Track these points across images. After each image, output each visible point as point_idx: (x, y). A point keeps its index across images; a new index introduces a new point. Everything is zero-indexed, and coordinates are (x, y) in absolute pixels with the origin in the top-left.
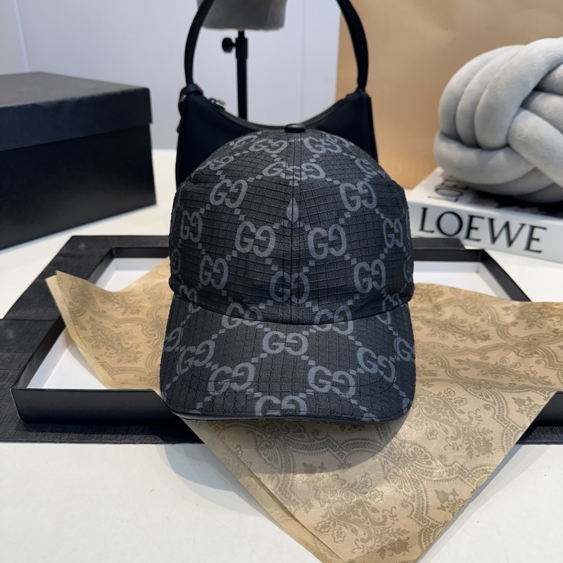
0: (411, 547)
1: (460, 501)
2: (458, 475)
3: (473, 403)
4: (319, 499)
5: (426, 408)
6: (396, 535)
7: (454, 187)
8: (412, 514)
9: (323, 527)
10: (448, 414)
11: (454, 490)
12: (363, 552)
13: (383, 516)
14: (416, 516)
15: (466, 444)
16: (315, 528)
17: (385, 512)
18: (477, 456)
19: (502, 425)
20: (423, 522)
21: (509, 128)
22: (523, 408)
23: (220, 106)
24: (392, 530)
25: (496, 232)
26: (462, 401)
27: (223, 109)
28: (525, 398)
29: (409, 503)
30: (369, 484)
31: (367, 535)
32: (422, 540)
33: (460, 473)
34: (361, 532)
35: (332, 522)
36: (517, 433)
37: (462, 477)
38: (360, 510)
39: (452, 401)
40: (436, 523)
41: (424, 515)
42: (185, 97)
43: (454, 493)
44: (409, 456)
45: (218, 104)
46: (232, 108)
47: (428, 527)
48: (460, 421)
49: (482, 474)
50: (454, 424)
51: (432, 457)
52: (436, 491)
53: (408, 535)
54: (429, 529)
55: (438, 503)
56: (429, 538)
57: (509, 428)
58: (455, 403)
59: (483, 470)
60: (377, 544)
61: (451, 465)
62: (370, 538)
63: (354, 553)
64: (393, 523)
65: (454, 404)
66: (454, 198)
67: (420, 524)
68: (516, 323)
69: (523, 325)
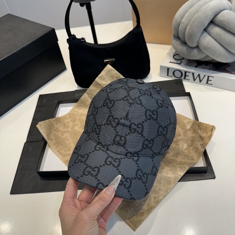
0: (144, 214)
1: (160, 199)
14: (147, 204)
18: (166, 185)
19: (174, 176)
22: (182, 170)
25: (195, 78)
28: (183, 167)
32: (148, 212)
34: (132, 209)
40: (152, 207)
41: (149, 204)
43: (158, 197)
47: (150, 208)
50: (160, 176)
52: (153, 196)
53: (144, 210)
55: (154, 200)
56: (150, 212)
61: (158, 189)
66: (180, 61)
67: (148, 207)
68: (190, 129)
69: (192, 131)
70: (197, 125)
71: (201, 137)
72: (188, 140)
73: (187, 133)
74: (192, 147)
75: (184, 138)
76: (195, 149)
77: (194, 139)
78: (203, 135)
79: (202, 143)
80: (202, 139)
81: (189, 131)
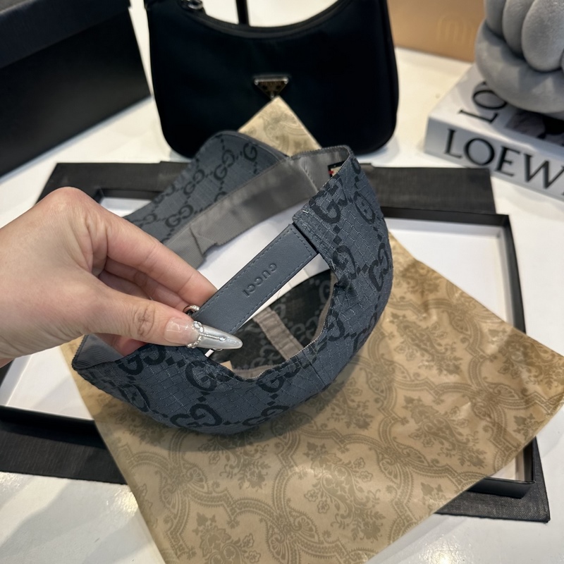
4: (203, 549)
5: (327, 479)
10: (347, 489)
15: (354, 525)
18: (361, 539)
19: (397, 513)
22: (428, 497)
25: (532, 171)
26: (367, 477)
28: (435, 486)
30: (251, 545)
33: (338, 553)
37: (339, 557)
39: (358, 475)
44: (295, 525)
48: (356, 500)
50: (348, 501)
51: (316, 531)
57: (403, 517)
58: (360, 477)
61: (333, 543)
65: (358, 479)
68: (496, 358)
69: (499, 364)
71: (524, 391)
73: (483, 368)
74: (488, 419)
75: (469, 382)
76: (495, 430)
77: (499, 392)
78: (534, 388)
79: (522, 414)
80: (527, 402)
81: (492, 361)
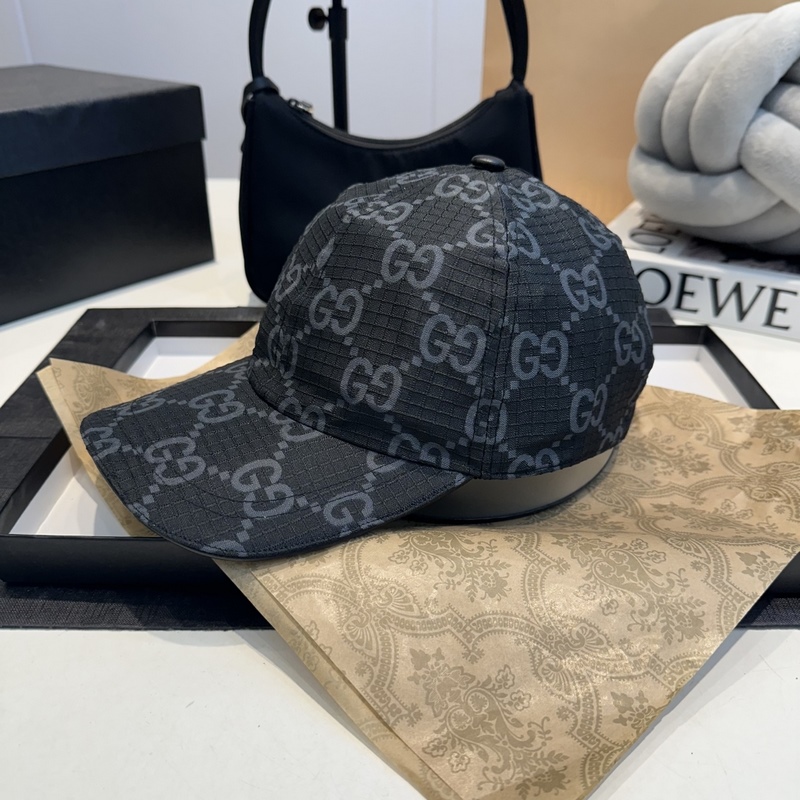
0: (569, 781)
1: (649, 710)
2: (649, 669)
3: (675, 560)
4: (432, 704)
5: (601, 567)
6: (548, 762)
7: (659, 231)
8: (573, 729)
9: (436, 748)
10: (636, 576)
11: (641, 694)
12: (494, 788)
13: (529, 732)
14: (579, 733)
15: (662, 621)
16: (424, 749)
17: (533, 726)
18: (680, 641)
19: (719, 593)
20: (590, 742)
21: (743, 141)
22: (753, 567)
23: (304, 111)
24: (542, 753)
25: (722, 299)
26: (658, 557)
27: (310, 115)
28: (756, 554)
29: (570, 712)
30: (510, 683)
31: (502, 762)
32: (587, 771)
33: (651, 667)
34: (493, 756)
35: (450, 741)
36: (743, 606)
37: (655, 674)
38: (494, 722)
39: (643, 556)
40: (610, 745)
41: (592, 731)
42: (250, 97)
43: (641, 697)
44: (573, 639)
45: (301, 107)
46: (324, 114)
47: (597, 750)
48: (655, 588)
49: (686, 669)
50: (644, 590)
51: (608, 642)
52: (613, 694)
53: (565, 763)
54: (598, 753)
55: (615, 713)
56: (598, 768)
57: (730, 598)
58: (648, 559)
59: (689, 661)
60: (516, 776)
61: (639, 655)
62: (506, 766)
63: (480, 789)
64: (544, 744)
65: (646, 561)
66: (659, 248)
67: (585, 746)
68: (750, 444)
70: (781, 424)
72: (748, 480)
73: (739, 457)
75: (730, 473)
77: (775, 471)
81: (747, 448)
